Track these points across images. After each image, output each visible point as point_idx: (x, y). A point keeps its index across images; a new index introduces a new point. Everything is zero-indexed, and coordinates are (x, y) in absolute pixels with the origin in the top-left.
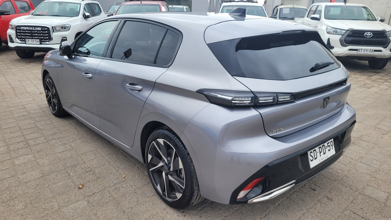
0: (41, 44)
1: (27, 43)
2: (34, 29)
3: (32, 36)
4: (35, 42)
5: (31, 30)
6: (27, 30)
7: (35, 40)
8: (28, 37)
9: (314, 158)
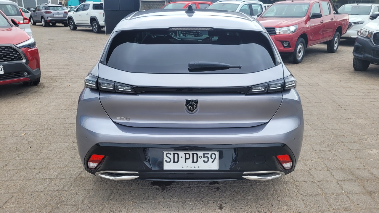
9: (172, 161)
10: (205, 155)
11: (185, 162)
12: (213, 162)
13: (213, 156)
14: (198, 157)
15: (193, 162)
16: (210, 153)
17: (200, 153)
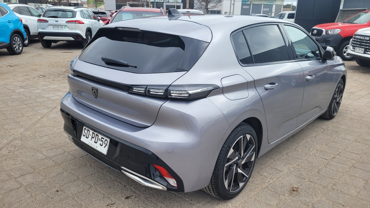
0: (365, 53)
1: (355, 51)
2: (363, 39)
3: (361, 45)
4: (360, 51)
5: (361, 39)
6: (359, 39)
7: (361, 49)
8: (358, 46)
9: (86, 136)
10: (102, 140)
11: (91, 140)
12: (105, 147)
13: (106, 142)
14: (98, 139)
15: (95, 142)
16: (105, 138)
17: (100, 136)
